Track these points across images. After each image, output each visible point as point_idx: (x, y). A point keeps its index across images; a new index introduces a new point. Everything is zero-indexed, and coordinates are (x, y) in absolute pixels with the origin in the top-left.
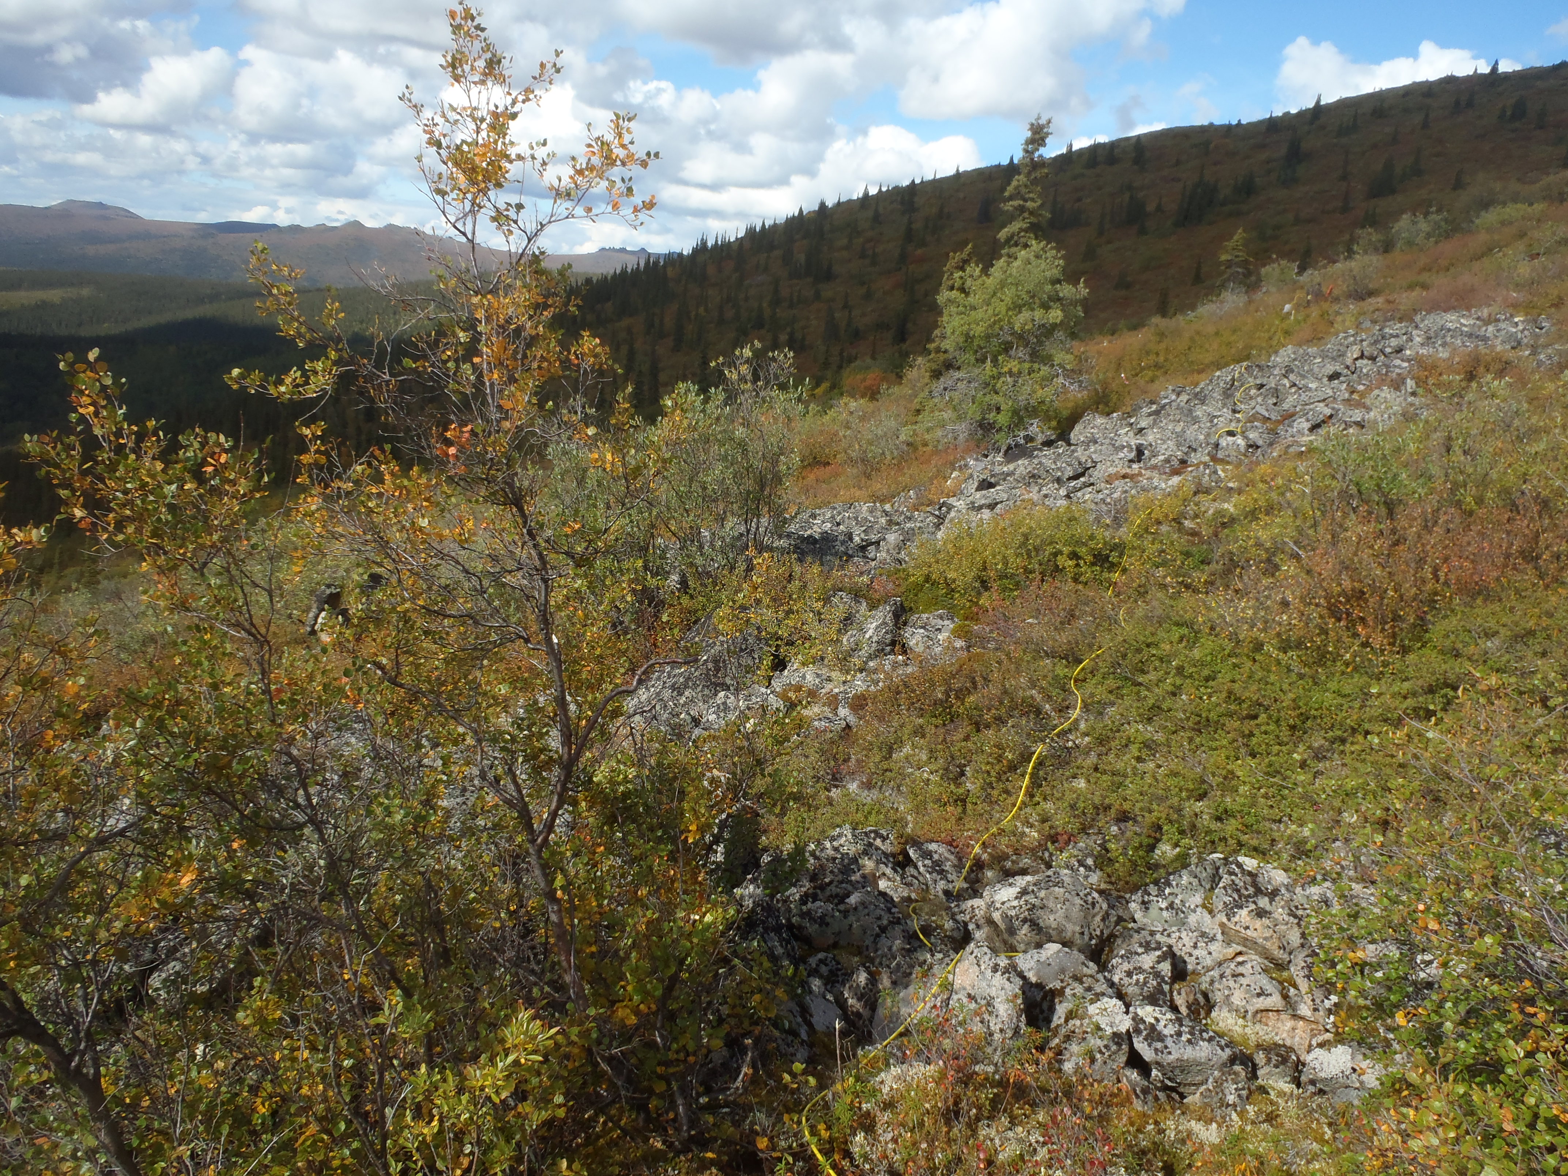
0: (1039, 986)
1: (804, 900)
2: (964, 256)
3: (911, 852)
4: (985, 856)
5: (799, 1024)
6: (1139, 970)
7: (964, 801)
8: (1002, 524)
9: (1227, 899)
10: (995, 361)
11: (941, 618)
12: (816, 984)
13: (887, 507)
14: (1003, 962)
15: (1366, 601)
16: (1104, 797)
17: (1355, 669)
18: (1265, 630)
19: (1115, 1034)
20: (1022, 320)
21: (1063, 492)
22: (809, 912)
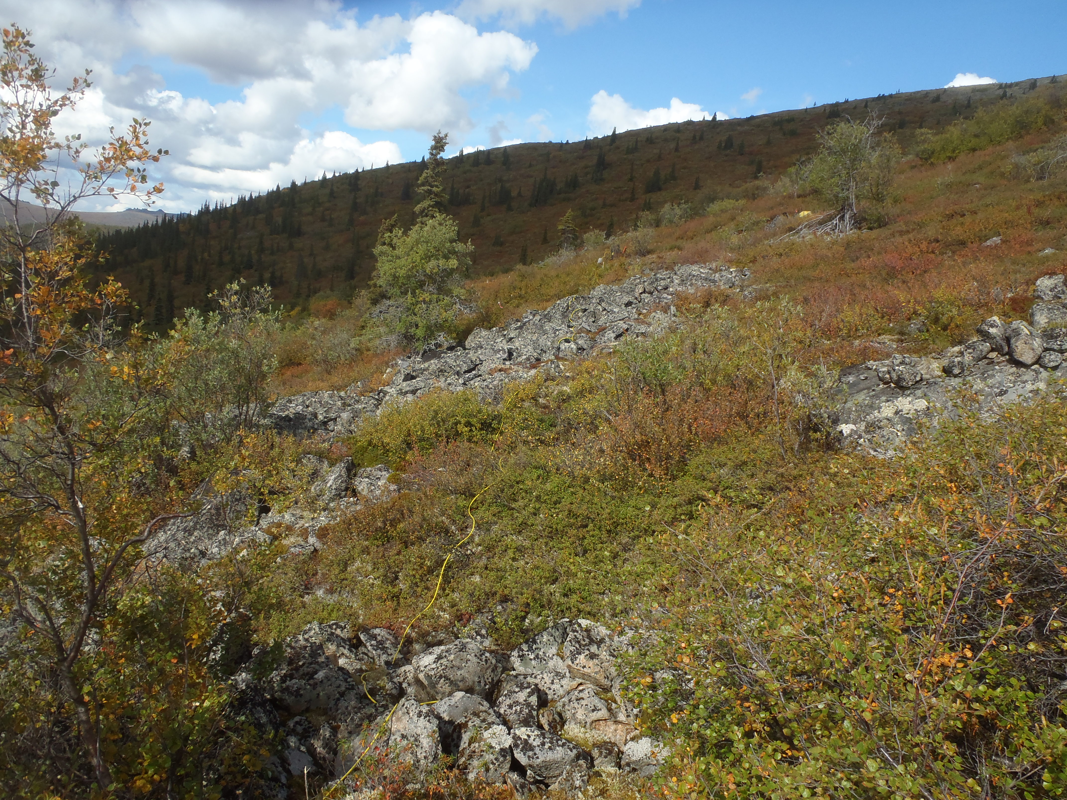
0: (451, 722)
1: (283, 679)
2: (392, 222)
3: (362, 637)
4: (414, 634)
5: (280, 772)
6: (517, 703)
7: (398, 597)
8: (420, 404)
9: (572, 648)
10: (414, 293)
11: (380, 470)
12: (293, 741)
13: (342, 394)
14: (425, 709)
15: (650, 448)
16: (492, 587)
17: (646, 491)
18: (590, 469)
19: (502, 750)
20: (431, 266)
21: (461, 381)
22: (287, 688)
